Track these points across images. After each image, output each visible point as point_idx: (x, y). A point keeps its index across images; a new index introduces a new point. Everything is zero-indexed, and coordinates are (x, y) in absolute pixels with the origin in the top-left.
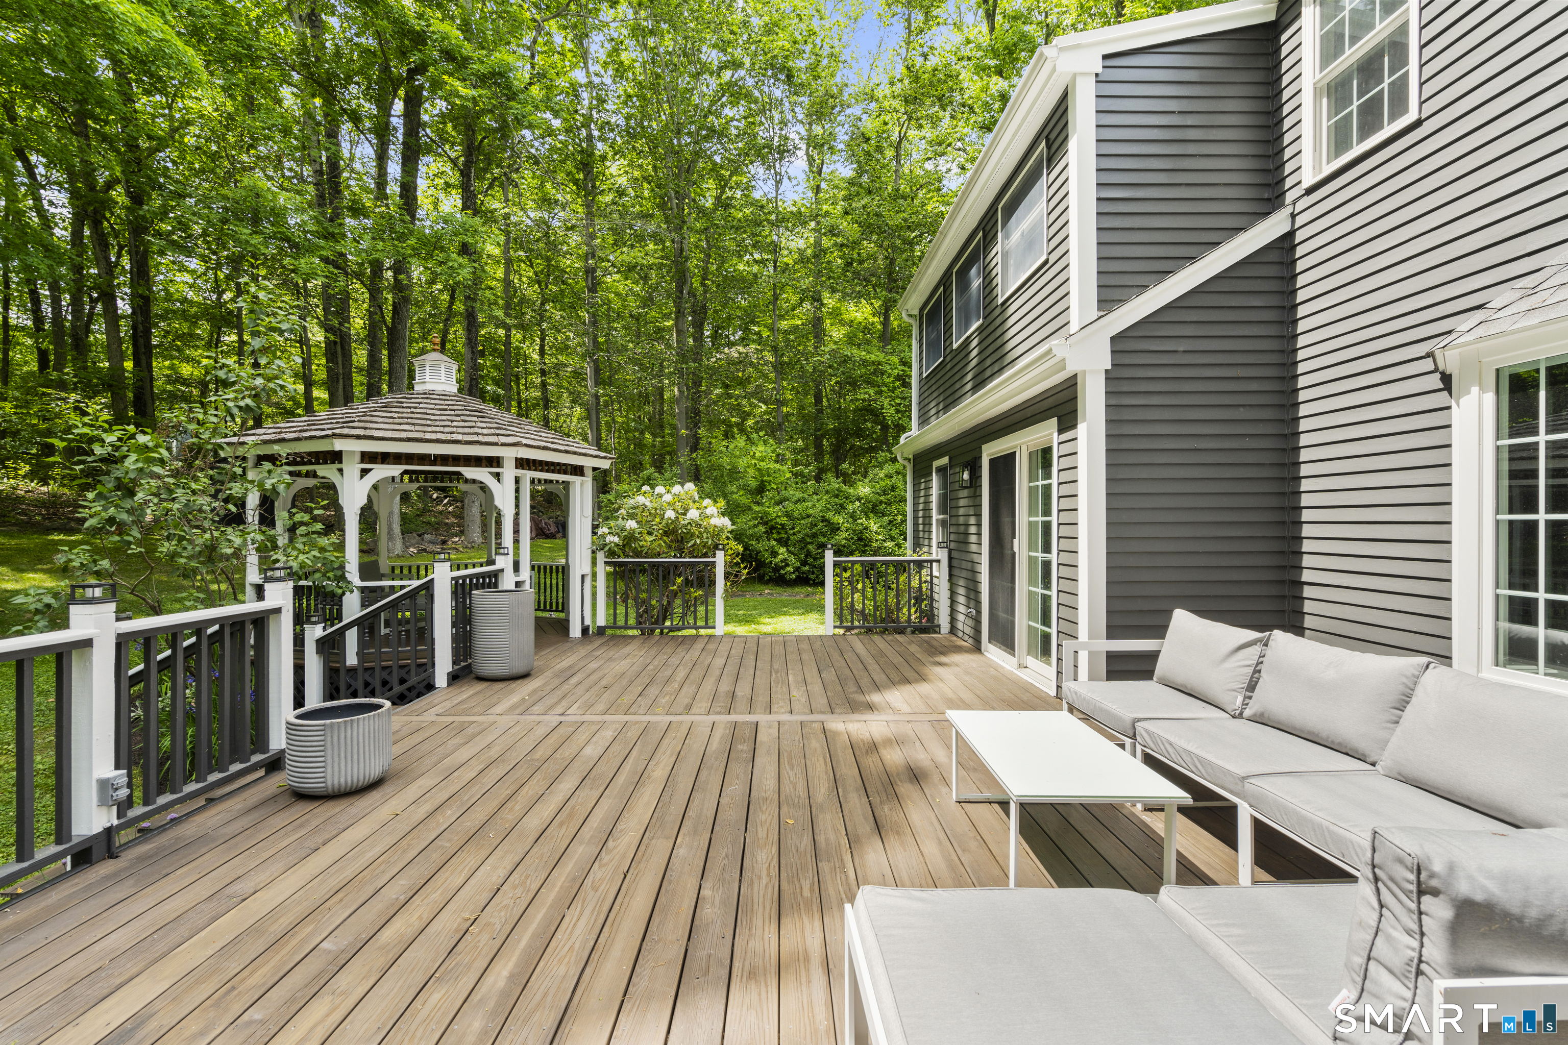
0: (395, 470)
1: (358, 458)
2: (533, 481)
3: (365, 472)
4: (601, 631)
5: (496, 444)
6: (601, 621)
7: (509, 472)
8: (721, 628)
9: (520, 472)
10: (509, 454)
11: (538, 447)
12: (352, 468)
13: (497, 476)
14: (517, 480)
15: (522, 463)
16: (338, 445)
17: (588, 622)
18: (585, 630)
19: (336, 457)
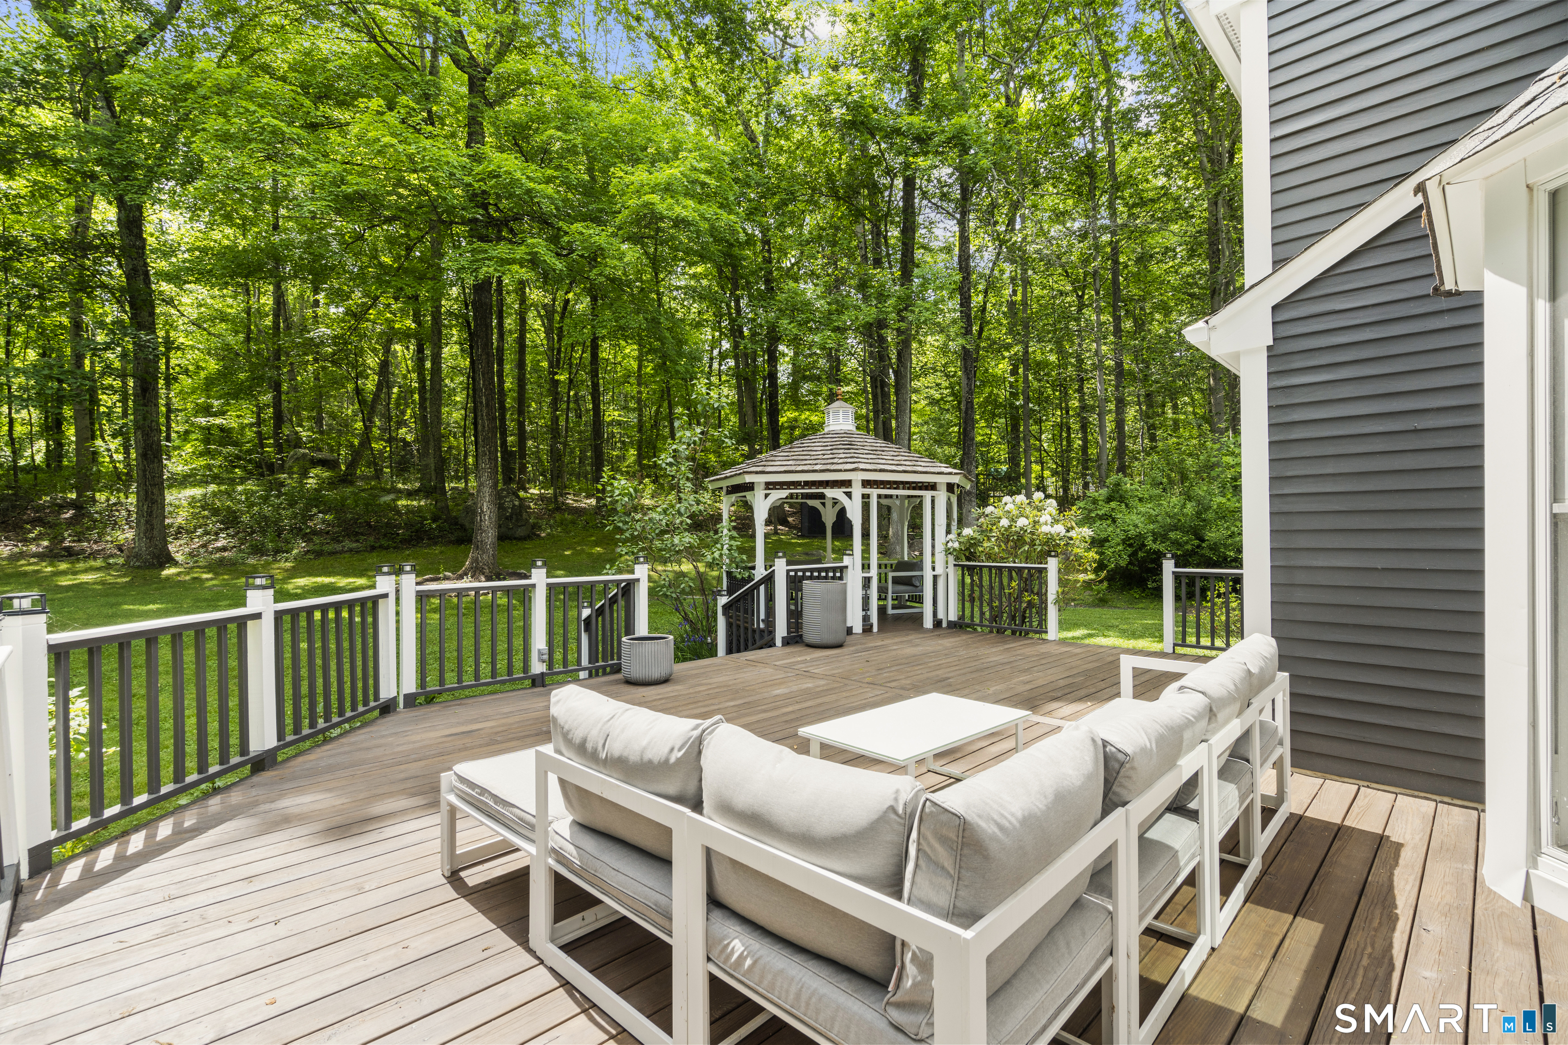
0: (784, 493)
1: (763, 486)
2: (879, 496)
3: (766, 496)
4: (952, 625)
5: (840, 471)
6: (953, 617)
7: (857, 491)
8: (1053, 632)
9: (867, 491)
10: (857, 478)
11: (875, 470)
12: (759, 493)
13: (849, 495)
14: (865, 496)
15: (866, 483)
16: (748, 479)
17: (941, 615)
18: (938, 624)
19: (750, 487)
